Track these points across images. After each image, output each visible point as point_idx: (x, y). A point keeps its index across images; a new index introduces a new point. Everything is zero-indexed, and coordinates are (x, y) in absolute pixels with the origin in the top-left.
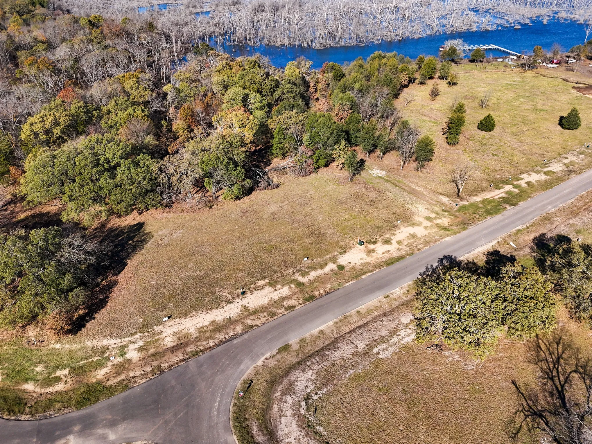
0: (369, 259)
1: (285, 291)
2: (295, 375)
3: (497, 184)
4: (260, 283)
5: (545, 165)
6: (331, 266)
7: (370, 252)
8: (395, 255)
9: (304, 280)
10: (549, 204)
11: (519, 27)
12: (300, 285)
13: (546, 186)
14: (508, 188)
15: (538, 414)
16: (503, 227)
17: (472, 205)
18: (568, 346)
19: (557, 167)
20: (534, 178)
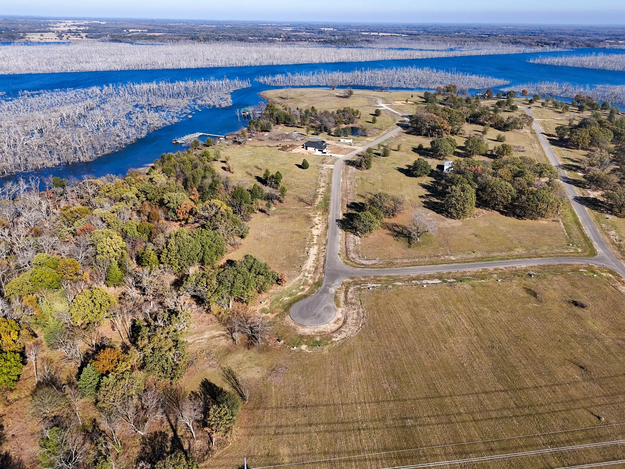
0: (321, 230)
1: (316, 247)
2: (350, 256)
3: (315, 196)
4: (307, 248)
5: (317, 184)
6: (315, 237)
7: (317, 228)
8: (325, 226)
9: (315, 242)
10: (337, 196)
11: (190, 116)
12: (317, 244)
13: (329, 190)
14: (320, 196)
15: (396, 236)
16: (337, 207)
17: (318, 205)
18: (386, 223)
19: (322, 184)
20: (322, 190)
